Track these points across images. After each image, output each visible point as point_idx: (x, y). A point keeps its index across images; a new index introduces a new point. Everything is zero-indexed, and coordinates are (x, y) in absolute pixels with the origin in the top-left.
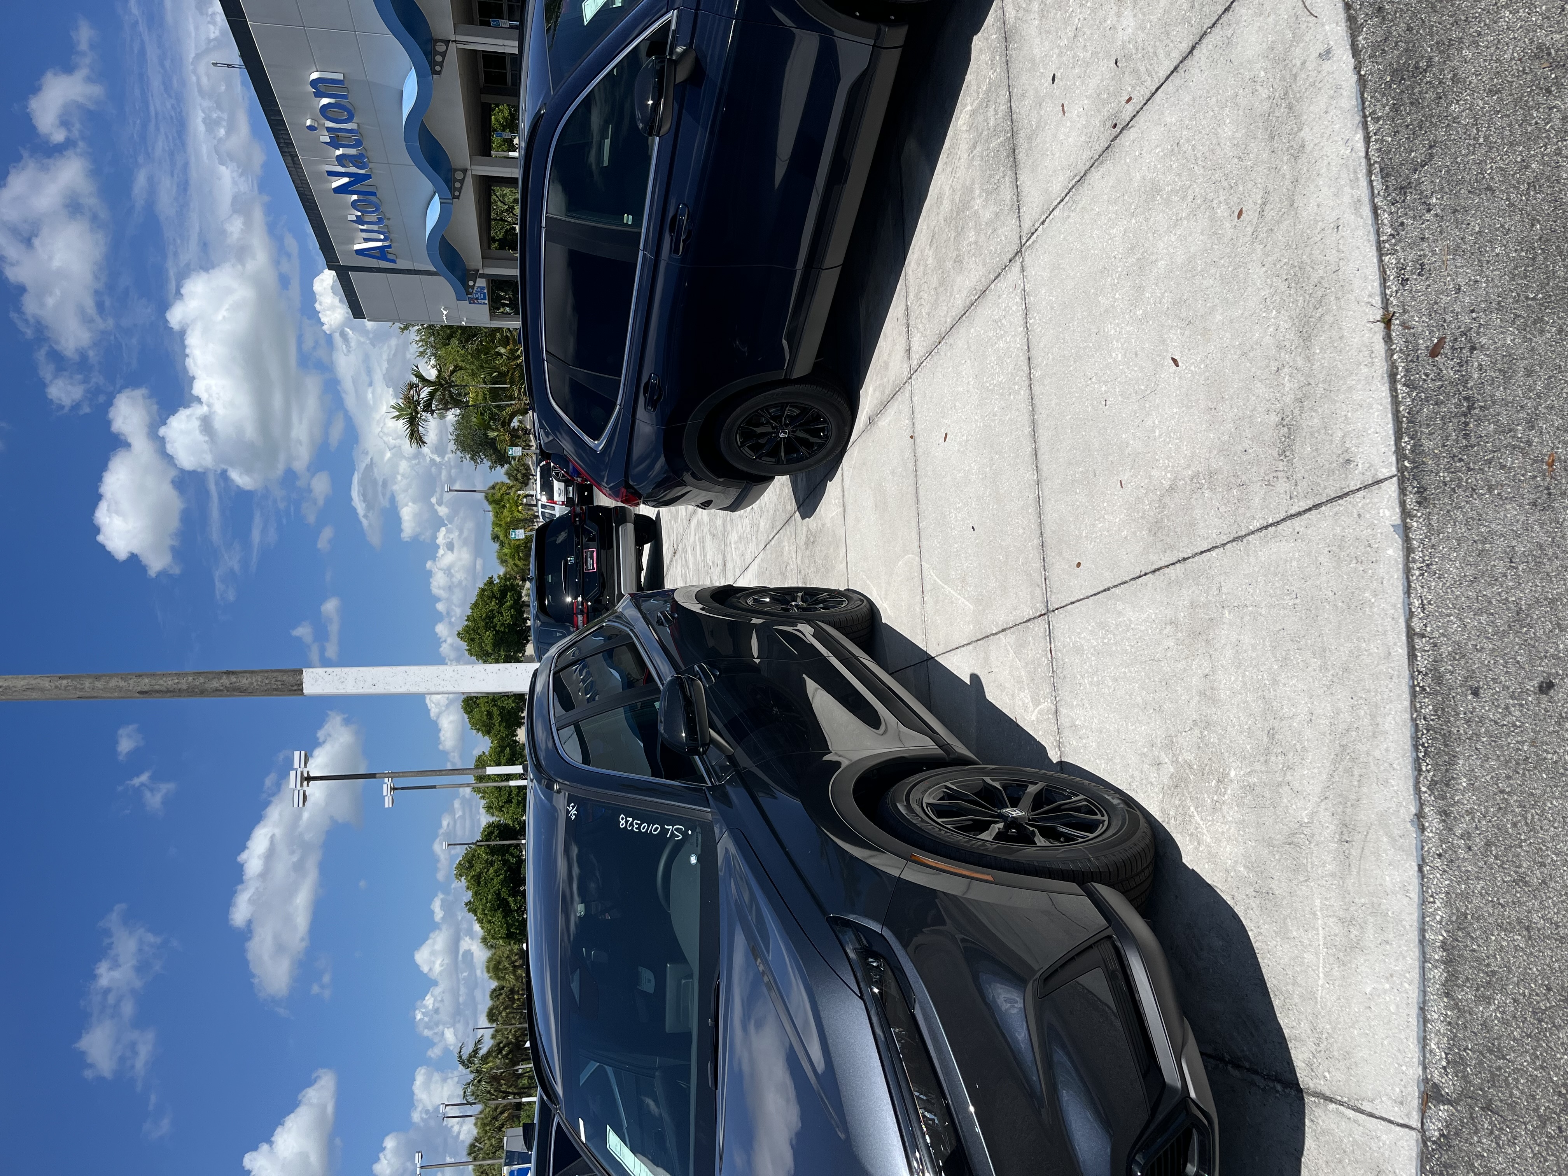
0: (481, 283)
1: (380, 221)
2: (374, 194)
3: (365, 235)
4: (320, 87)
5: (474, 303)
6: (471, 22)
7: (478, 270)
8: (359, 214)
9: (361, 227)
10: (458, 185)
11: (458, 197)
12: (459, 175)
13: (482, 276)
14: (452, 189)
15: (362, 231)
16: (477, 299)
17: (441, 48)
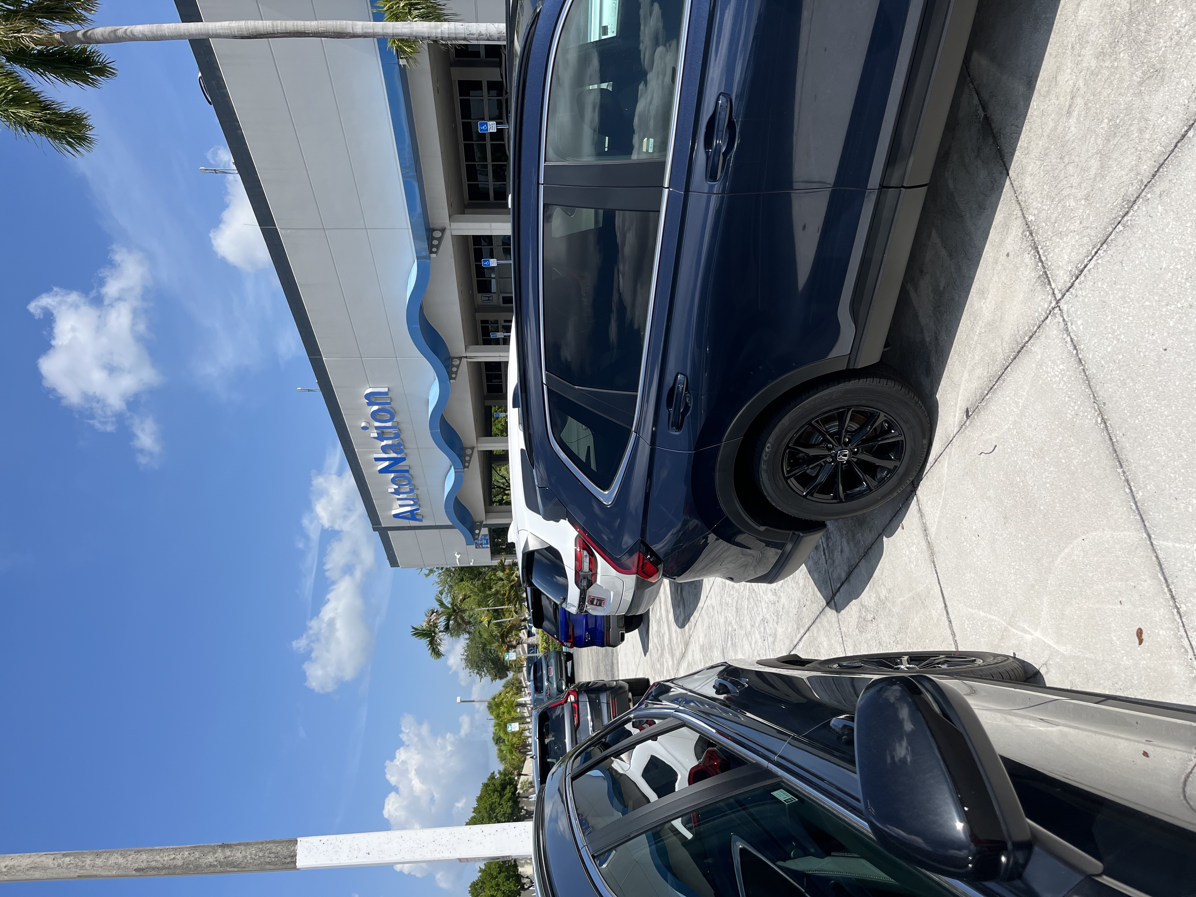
0: (485, 531)
1: (411, 491)
2: (407, 471)
3: (400, 502)
4: (371, 398)
5: (479, 548)
6: (477, 344)
7: (482, 522)
8: (396, 487)
9: (398, 497)
10: (467, 458)
11: (468, 467)
12: (469, 452)
13: (486, 526)
14: (463, 462)
15: (398, 499)
16: (482, 544)
17: (456, 362)
